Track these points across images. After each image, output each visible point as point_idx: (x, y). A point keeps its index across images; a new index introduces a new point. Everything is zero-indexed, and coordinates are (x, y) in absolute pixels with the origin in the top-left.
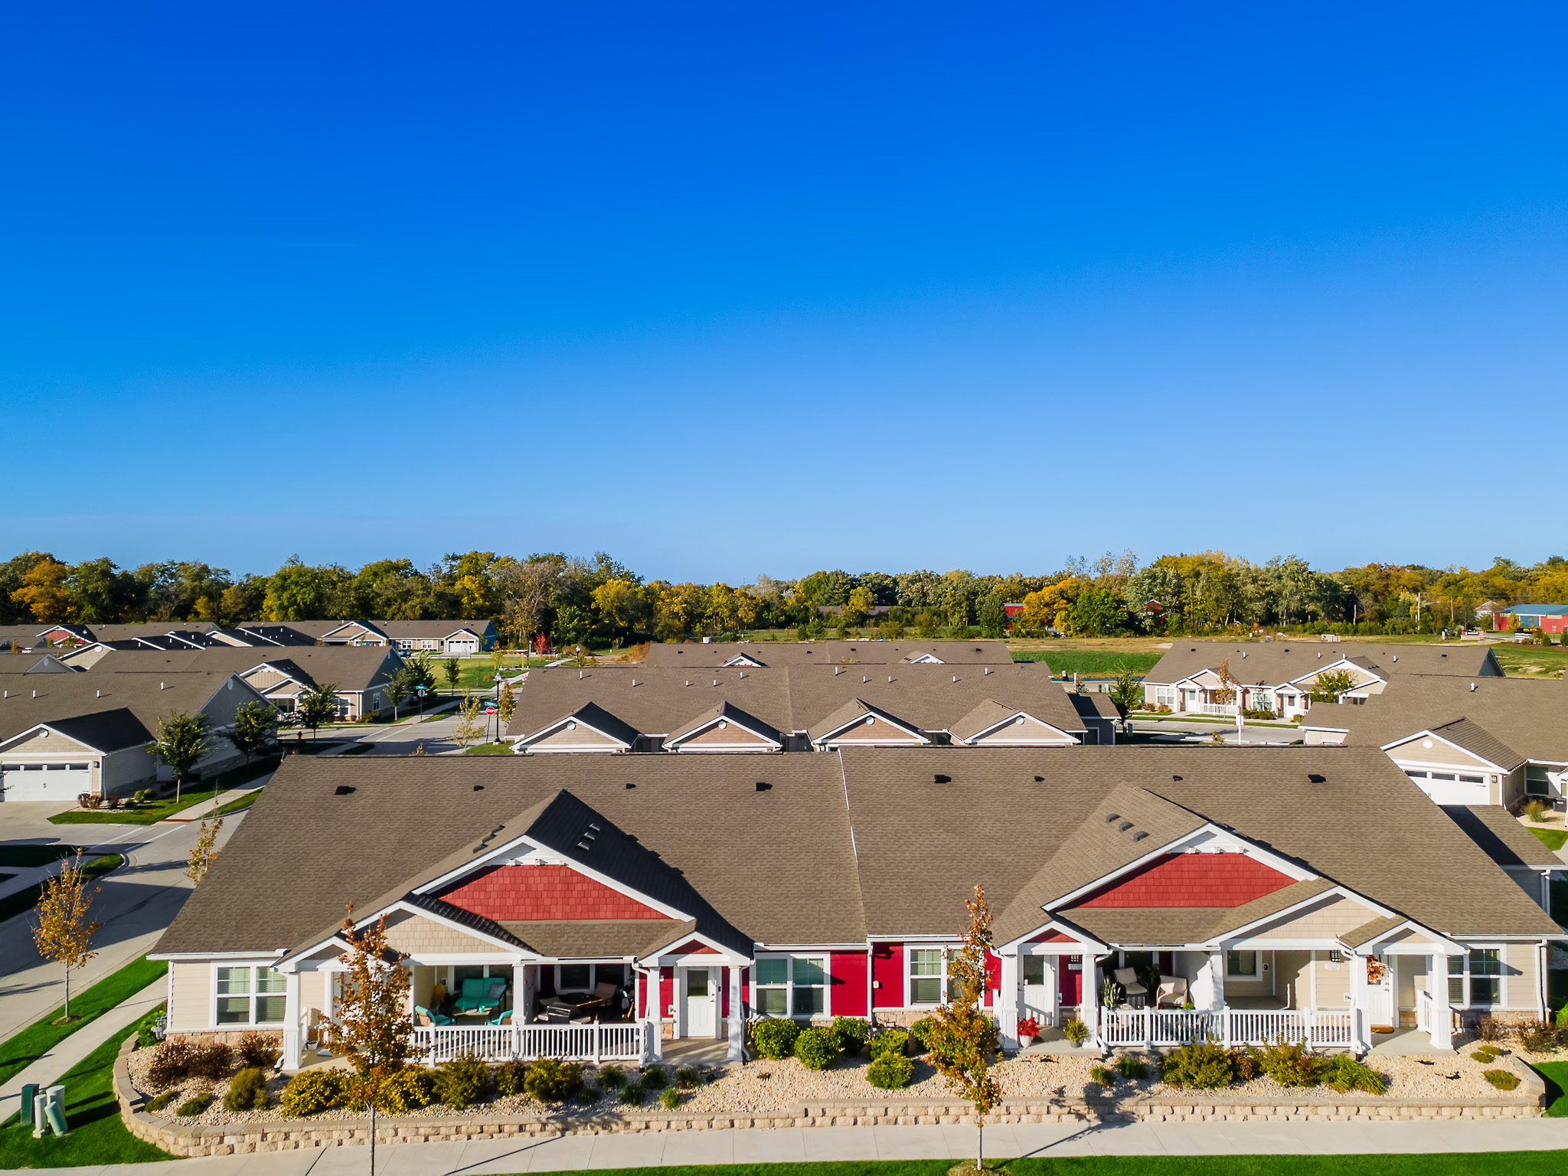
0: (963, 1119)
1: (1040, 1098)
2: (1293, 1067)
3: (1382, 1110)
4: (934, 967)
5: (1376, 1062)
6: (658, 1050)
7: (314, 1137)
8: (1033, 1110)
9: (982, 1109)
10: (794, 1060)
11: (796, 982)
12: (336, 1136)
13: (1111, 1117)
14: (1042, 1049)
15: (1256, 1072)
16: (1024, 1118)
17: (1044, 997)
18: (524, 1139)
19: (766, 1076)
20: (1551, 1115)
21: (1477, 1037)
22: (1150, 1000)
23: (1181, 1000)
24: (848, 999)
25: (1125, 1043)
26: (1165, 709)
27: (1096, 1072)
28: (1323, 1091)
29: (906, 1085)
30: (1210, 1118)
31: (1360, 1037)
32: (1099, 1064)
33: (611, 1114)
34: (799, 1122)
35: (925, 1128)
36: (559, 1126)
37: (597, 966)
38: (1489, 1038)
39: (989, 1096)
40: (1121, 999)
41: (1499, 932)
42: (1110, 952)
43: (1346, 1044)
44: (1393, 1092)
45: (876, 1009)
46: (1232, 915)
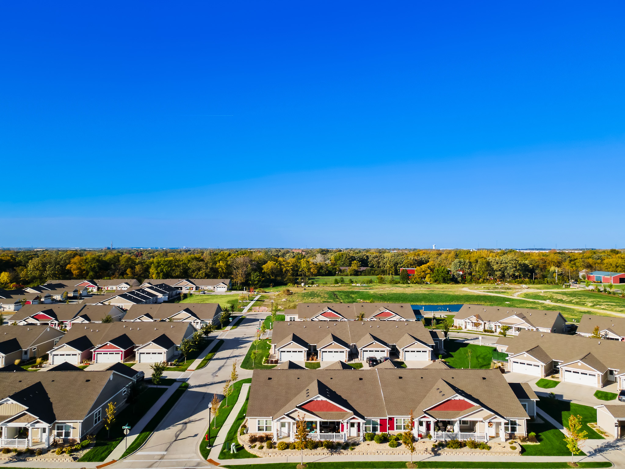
0: (408, 454)
1: (422, 450)
2: (472, 445)
3: (489, 453)
4: (401, 423)
5: (489, 444)
6: (346, 439)
7: (285, 454)
8: (421, 452)
9: (412, 452)
10: (374, 441)
11: (372, 425)
12: (289, 454)
13: (436, 454)
14: (423, 440)
15: (465, 445)
16: (419, 454)
17: (423, 429)
18: (324, 456)
19: (368, 445)
20: (522, 455)
21: (511, 439)
22: (445, 430)
23: (451, 430)
24: (383, 429)
25: (439, 439)
26: (460, 328)
27: (433, 445)
28: (478, 449)
29: (396, 447)
30: (455, 454)
31: (487, 439)
32: (434, 443)
33: (341, 452)
34: (376, 454)
35: (400, 455)
36: (331, 453)
37: (330, 422)
38: (514, 439)
39: (413, 449)
40: (439, 430)
41: (516, 417)
42: (436, 421)
43: (484, 440)
44: (491, 450)
45: (389, 431)
46: (462, 412)
